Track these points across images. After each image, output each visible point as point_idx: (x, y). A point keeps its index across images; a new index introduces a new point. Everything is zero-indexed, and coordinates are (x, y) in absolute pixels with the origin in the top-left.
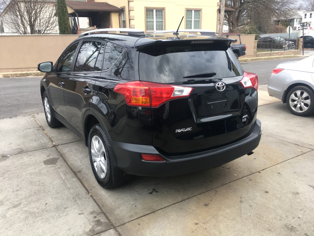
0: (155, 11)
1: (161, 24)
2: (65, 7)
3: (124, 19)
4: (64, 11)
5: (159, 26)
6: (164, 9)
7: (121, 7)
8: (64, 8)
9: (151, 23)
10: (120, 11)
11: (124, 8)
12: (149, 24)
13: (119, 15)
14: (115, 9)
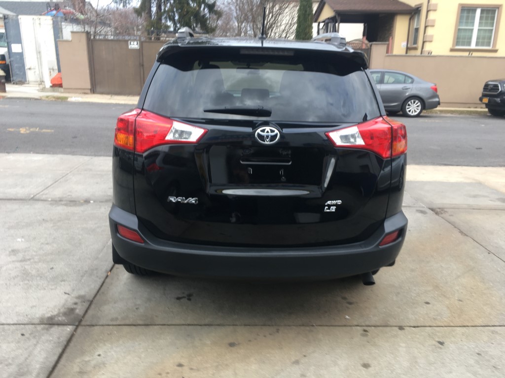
0: (478, 11)
1: (487, 34)
2: (309, 7)
3: (417, 24)
4: (308, 13)
5: (484, 38)
6: (498, 8)
7: (416, 6)
8: (308, 9)
9: (467, 34)
10: (414, 12)
11: (420, 7)
12: (462, 34)
13: (410, 19)
14: (405, 8)
